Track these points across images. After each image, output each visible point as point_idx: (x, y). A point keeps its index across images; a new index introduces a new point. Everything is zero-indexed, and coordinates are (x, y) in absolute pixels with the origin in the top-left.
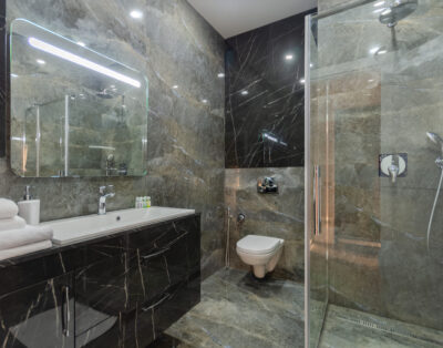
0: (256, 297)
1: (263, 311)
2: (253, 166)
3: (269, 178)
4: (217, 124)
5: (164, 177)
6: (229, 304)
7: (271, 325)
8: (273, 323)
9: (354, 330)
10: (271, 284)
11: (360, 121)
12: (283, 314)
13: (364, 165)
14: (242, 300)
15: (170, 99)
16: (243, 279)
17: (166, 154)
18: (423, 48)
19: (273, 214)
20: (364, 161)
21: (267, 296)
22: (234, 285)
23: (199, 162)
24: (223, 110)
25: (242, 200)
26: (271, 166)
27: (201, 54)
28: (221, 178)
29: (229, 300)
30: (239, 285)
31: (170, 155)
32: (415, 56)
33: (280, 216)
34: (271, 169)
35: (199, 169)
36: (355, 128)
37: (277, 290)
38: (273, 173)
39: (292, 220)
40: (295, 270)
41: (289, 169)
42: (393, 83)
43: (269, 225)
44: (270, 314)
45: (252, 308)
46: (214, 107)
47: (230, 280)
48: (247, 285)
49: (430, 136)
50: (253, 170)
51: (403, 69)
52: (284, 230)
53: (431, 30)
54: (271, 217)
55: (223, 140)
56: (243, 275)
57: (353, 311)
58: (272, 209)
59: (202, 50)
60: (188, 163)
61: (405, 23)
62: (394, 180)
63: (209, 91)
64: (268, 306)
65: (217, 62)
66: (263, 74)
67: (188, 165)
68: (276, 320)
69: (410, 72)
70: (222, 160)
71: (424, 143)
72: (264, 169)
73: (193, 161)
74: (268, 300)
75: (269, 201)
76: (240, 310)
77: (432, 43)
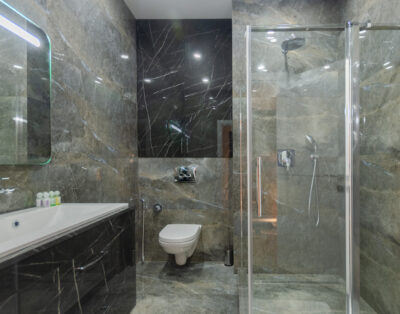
0: (181, 285)
1: (192, 295)
2: (169, 156)
3: (183, 168)
4: (129, 109)
5: (72, 165)
6: (156, 299)
7: (204, 307)
8: (204, 304)
9: (267, 290)
10: (192, 269)
11: (265, 122)
12: (210, 293)
13: (267, 158)
14: (168, 292)
15: (78, 71)
16: (164, 270)
17: (74, 139)
18: (303, 74)
19: (190, 202)
20: (268, 155)
21: (192, 281)
22: (155, 278)
23: (112, 149)
24: (135, 94)
25: (157, 190)
26: (187, 156)
27: (113, 28)
28: (134, 168)
29: (155, 295)
30: (160, 277)
31: (79, 140)
32: (299, 79)
33: (198, 203)
34: (189, 160)
35: (113, 157)
36: (261, 127)
37: (199, 272)
38: (190, 163)
39: (208, 206)
40: (211, 251)
41: (205, 159)
42: (286, 97)
43: (186, 213)
44: (199, 297)
45: (180, 296)
46: (126, 91)
47: (149, 274)
48: (170, 275)
49: (309, 139)
50: (168, 160)
51: (292, 87)
52: (201, 216)
53: (307, 63)
54: (189, 205)
55: (135, 127)
56: (162, 266)
57: (262, 275)
58: (189, 197)
59: (114, 24)
60: (100, 150)
61: (293, 53)
62: (288, 169)
63: (121, 72)
64: (195, 290)
65: (129, 42)
66: (180, 66)
67: (100, 153)
68: (206, 301)
69: (295, 90)
70: (135, 149)
71: (304, 143)
72: (182, 159)
73: (106, 148)
74: (193, 284)
75: (186, 190)
76: (169, 301)
77: (308, 72)
